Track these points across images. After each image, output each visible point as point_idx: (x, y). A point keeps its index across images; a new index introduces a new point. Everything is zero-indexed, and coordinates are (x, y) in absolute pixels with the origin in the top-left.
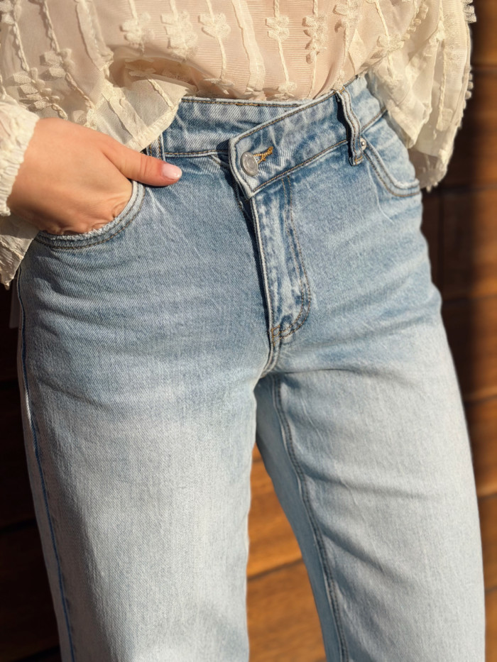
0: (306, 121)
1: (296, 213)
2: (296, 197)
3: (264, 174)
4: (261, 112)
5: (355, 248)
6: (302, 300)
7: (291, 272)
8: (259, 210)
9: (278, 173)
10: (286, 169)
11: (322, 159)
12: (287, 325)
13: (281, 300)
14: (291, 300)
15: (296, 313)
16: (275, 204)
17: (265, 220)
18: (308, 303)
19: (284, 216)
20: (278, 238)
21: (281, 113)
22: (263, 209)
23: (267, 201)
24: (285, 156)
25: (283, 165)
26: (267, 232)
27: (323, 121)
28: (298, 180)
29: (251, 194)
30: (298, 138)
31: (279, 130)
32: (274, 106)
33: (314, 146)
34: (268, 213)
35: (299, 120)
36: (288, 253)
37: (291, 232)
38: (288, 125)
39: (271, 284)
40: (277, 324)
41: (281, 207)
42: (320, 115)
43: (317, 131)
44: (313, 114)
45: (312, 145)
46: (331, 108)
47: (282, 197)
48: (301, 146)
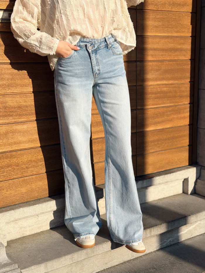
0: (99, 42)
1: (98, 56)
2: (98, 53)
3: (92, 50)
4: (92, 40)
5: (108, 63)
6: (99, 70)
7: (97, 65)
8: (91, 55)
9: (95, 49)
10: (96, 49)
11: (102, 48)
12: (96, 74)
13: (95, 70)
14: (97, 70)
15: (98, 72)
16: (94, 54)
17: (92, 57)
18: (100, 71)
19: (96, 56)
20: (94, 59)
21: (95, 40)
22: (92, 55)
23: (93, 54)
24: (96, 47)
25: (95, 48)
26: (93, 58)
27: (103, 42)
28: (98, 51)
29: (90, 52)
30: (98, 44)
31: (95, 43)
32: (94, 39)
33: (101, 46)
34: (93, 55)
35: (98, 41)
36: (96, 62)
37: (97, 59)
38: (96, 42)
39: (93, 67)
40: (95, 74)
41: (95, 55)
42: (102, 41)
43: (102, 43)
44: (101, 40)
45: (100, 45)
46: (104, 40)
47: (95, 53)
48: (99, 45)
